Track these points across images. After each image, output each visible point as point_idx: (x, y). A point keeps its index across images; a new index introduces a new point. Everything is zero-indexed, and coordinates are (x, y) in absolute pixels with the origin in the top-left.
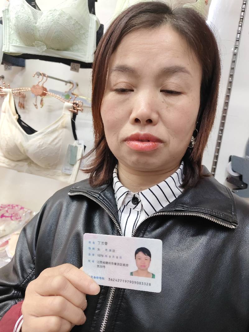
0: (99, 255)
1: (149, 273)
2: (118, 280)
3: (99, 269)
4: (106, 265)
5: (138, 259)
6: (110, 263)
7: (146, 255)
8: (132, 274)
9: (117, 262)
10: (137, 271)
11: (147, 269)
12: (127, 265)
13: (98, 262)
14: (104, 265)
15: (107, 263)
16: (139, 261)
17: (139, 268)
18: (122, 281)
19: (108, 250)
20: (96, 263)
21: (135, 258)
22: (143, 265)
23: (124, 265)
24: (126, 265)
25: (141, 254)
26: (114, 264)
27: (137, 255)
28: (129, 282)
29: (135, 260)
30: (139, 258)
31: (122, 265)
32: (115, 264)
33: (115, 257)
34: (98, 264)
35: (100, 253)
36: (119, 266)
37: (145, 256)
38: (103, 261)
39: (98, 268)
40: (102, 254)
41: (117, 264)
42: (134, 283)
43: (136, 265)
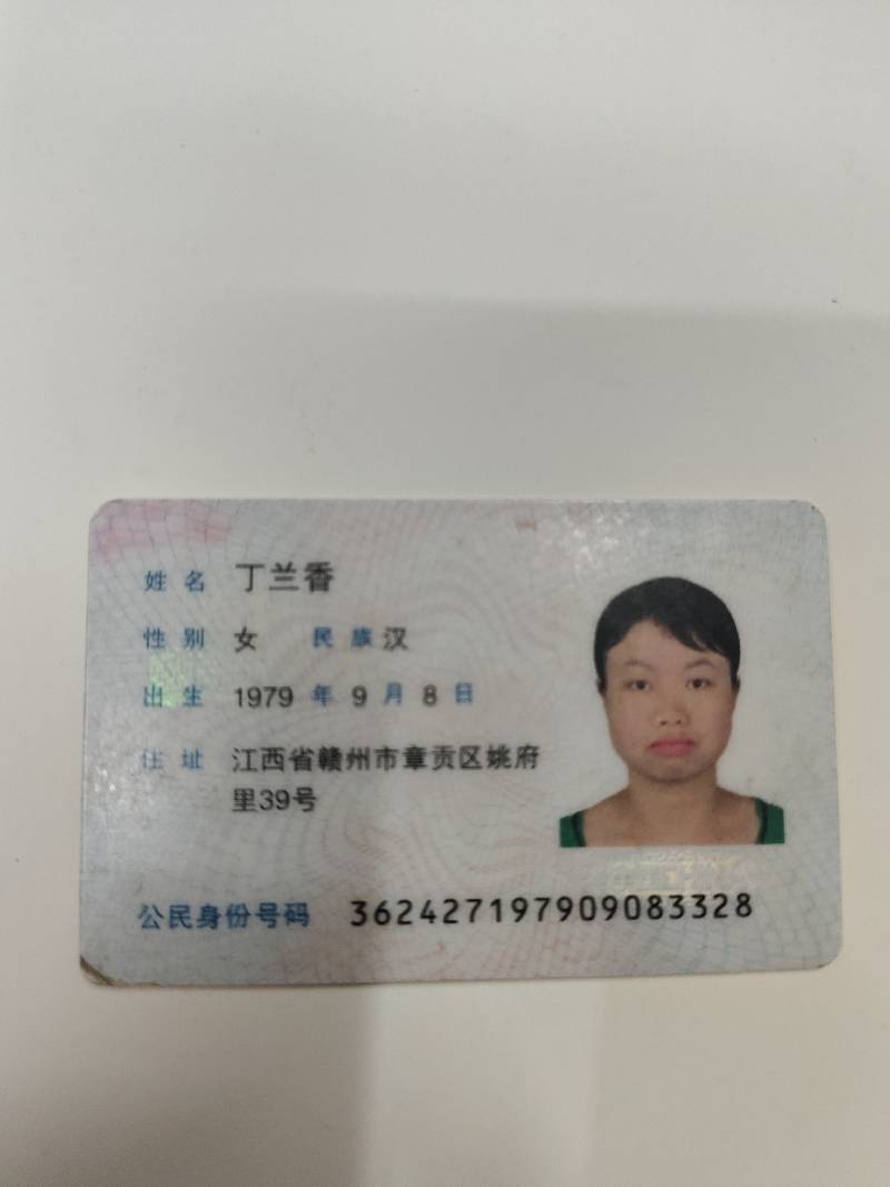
0: (254, 697)
1: (725, 798)
2: (440, 909)
3: (258, 822)
4: (318, 779)
5: (628, 685)
6: (359, 757)
7: (694, 646)
8: (573, 831)
9: (428, 742)
10: (622, 799)
11: (710, 768)
12: (529, 755)
13: (246, 759)
14: (300, 779)
15: (330, 758)
16: (636, 705)
17: (635, 769)
18: (486, 911)
19: (342, 636)
20: (219, 777)
21: (602, 686)
22: (675, 732)
23: (498, 757)
24: (513, 756)
25: (647, 641)
26: (401, 760)
27: (617, 654)
28: (553, 913)
29: (597, 700)
30: (638, 673)
31: (482, 757)
32: (415, 758)
33: (413, 695)
34: (246, 781)
35: (259, 669)
36: (455, 778)
37: (691, 655)
38: (289, 742)
39: (245, 817)
40: (279, 684)
41: (429, 760)
42: (601, 914)
43: (605, 740)
